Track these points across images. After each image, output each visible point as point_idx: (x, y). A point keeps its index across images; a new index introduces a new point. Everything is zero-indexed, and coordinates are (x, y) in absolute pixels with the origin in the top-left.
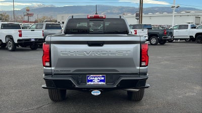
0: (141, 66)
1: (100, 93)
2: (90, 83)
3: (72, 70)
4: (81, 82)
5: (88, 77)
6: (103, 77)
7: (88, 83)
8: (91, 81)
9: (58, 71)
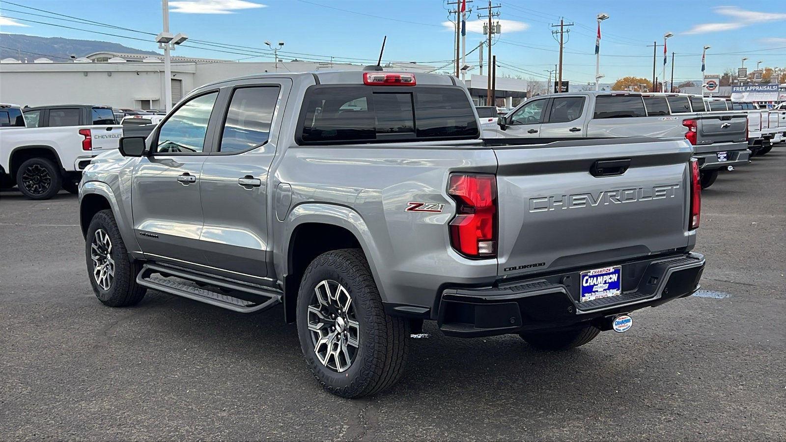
2: (588, 297)
3: (550, 259)
5: (583, 277)
6: (615, 272)
7: (583, 299)
8: (590, 289)
9: (516, 267)
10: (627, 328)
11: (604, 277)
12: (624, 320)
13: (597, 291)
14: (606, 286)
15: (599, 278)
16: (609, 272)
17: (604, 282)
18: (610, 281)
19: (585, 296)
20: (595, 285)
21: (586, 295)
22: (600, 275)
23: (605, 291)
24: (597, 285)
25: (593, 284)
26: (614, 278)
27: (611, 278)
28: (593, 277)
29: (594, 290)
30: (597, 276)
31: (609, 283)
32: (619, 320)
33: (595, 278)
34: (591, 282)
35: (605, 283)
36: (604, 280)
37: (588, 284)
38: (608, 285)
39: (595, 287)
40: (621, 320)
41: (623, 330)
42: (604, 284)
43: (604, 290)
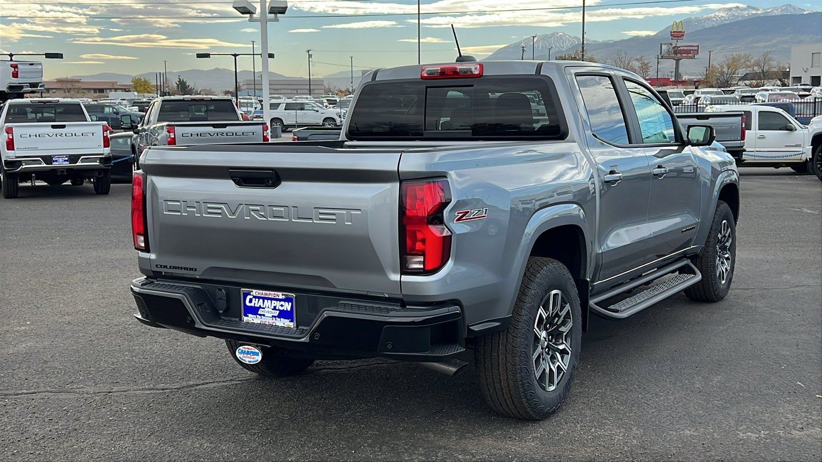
0: (405, 271)
1: (259, 358)
2: (250, 319)
3: (200, 266)
4: (227, 312)
5: (246, 295)
6: (288, 300)
7: (245, 319)
8: (255, 311)
9: (166, 266)
10: (254, 361)
11: (273, 302)
12: (250, 350)
13: (264, 315)
14: (277, 313)
15: (266, 301)
16: (278, 297)
17: (273, 307)
18: (281, 308)
19: (248, 316)
20: (260, 307)
21: (250, 315)
22: (268, 299)
23: (274, 319)
24: (264, 308)
25: (258, 306)
26: (287, 306)
27: (282, 306)
28: (259, 298)
29: (259, 313)
30: (264, 299)
31: (279, 310)
32: (244, 350)
33: (261, 301)
34: (256, 303)
35: (275, 308)
36: (273, 305)
37: (252, 304)
38: (278, 312)
39: (260, 309)
40: (246, 350)
41: (249, 362)
42: (273, 309)
43: (273, 316)
